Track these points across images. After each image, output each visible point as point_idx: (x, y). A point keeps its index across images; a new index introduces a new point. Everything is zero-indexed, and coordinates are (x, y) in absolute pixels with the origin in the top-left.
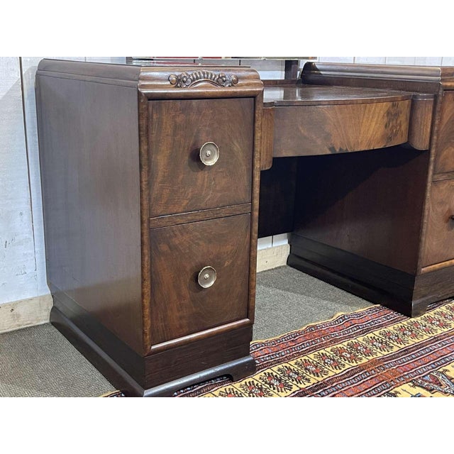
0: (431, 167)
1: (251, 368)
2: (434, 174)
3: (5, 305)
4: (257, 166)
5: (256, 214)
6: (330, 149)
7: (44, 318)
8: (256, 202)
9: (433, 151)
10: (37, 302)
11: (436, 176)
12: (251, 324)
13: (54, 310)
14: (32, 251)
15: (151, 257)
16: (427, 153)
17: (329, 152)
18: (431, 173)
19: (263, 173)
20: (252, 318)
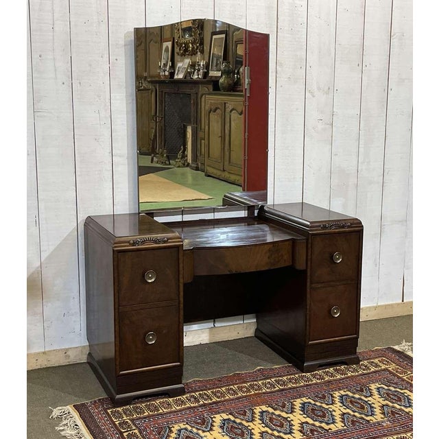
0: (308, 280)
1: (181, 392)
2: (311, 283)
3: (62, 350)
4: (181, 280)
5: (182, 306)
6: (229, 271)
7: (84, 359)
8: (182, 299)
9: (309, 270)
10: (81, 349)
11: (313, 285)
12: (181, 366)
13: (90, 354)
14: (79, 320)
15: (119, 327)
16: (305, 272)
17: (229, 273)
18: (308, 284)
19: (185, 285)
20: (182, 363)
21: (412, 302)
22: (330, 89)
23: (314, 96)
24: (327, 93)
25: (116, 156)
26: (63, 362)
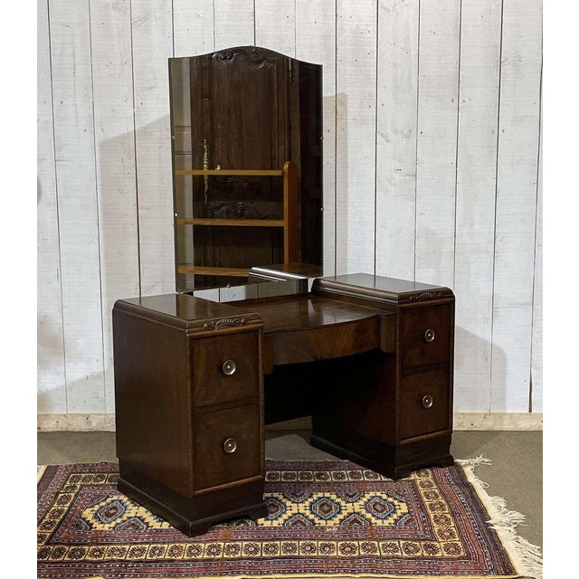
2: (402, 369)
3: (83, 414)
4: (261, 372)
5: (262, 404)
6: (313, 358)
8: (262, 396)
9: (398, 353)
11: (404, 371)
14: (102, 385)
18: (398, 369)
20: (263, 476)
21: (542, 414)
22: (412, 132)
23: (388, 141)
24: (408, 137)
25: (142, 208)
26: (85, 428)
